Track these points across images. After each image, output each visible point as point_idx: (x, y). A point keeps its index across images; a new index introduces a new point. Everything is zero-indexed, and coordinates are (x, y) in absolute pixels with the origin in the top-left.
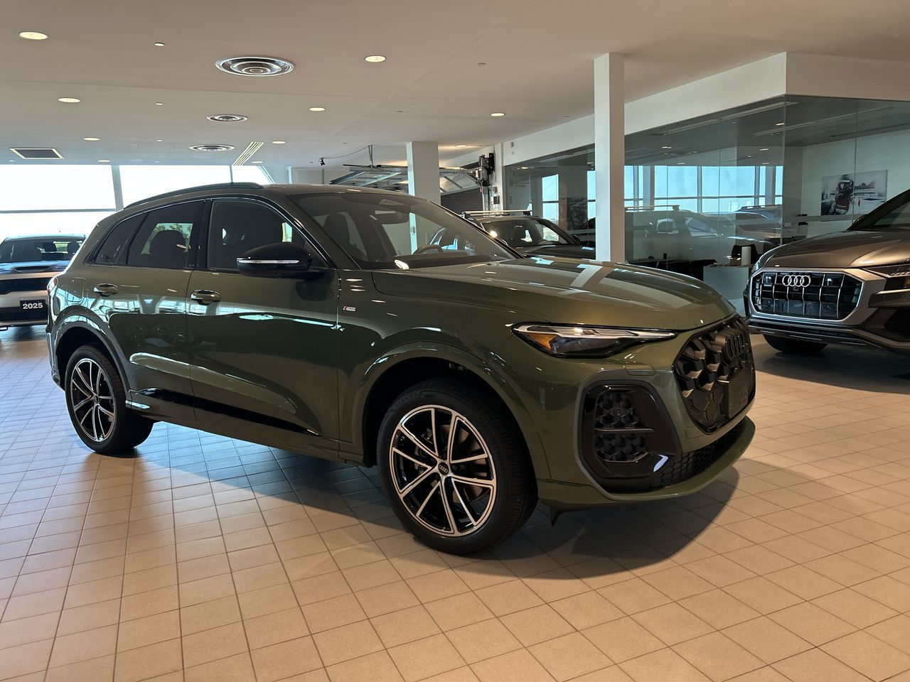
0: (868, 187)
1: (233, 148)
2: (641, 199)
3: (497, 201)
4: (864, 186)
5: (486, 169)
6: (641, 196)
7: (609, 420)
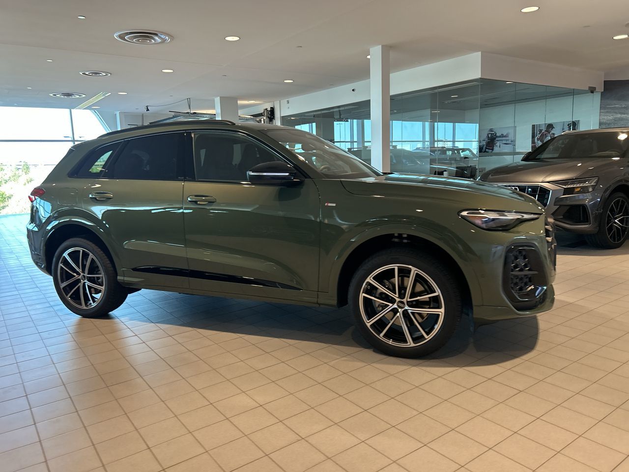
0: (505, 136)
1: (84, 96)
2: (356, 142)
4: (502, 136)
5: (268, 117)
6: (355, 139)
7: (516, 267)
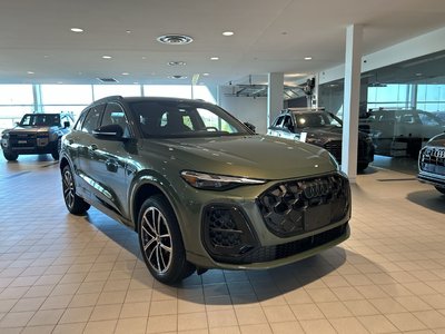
3: (314, 102)
5: (310, 86)
7: (219, 224)
